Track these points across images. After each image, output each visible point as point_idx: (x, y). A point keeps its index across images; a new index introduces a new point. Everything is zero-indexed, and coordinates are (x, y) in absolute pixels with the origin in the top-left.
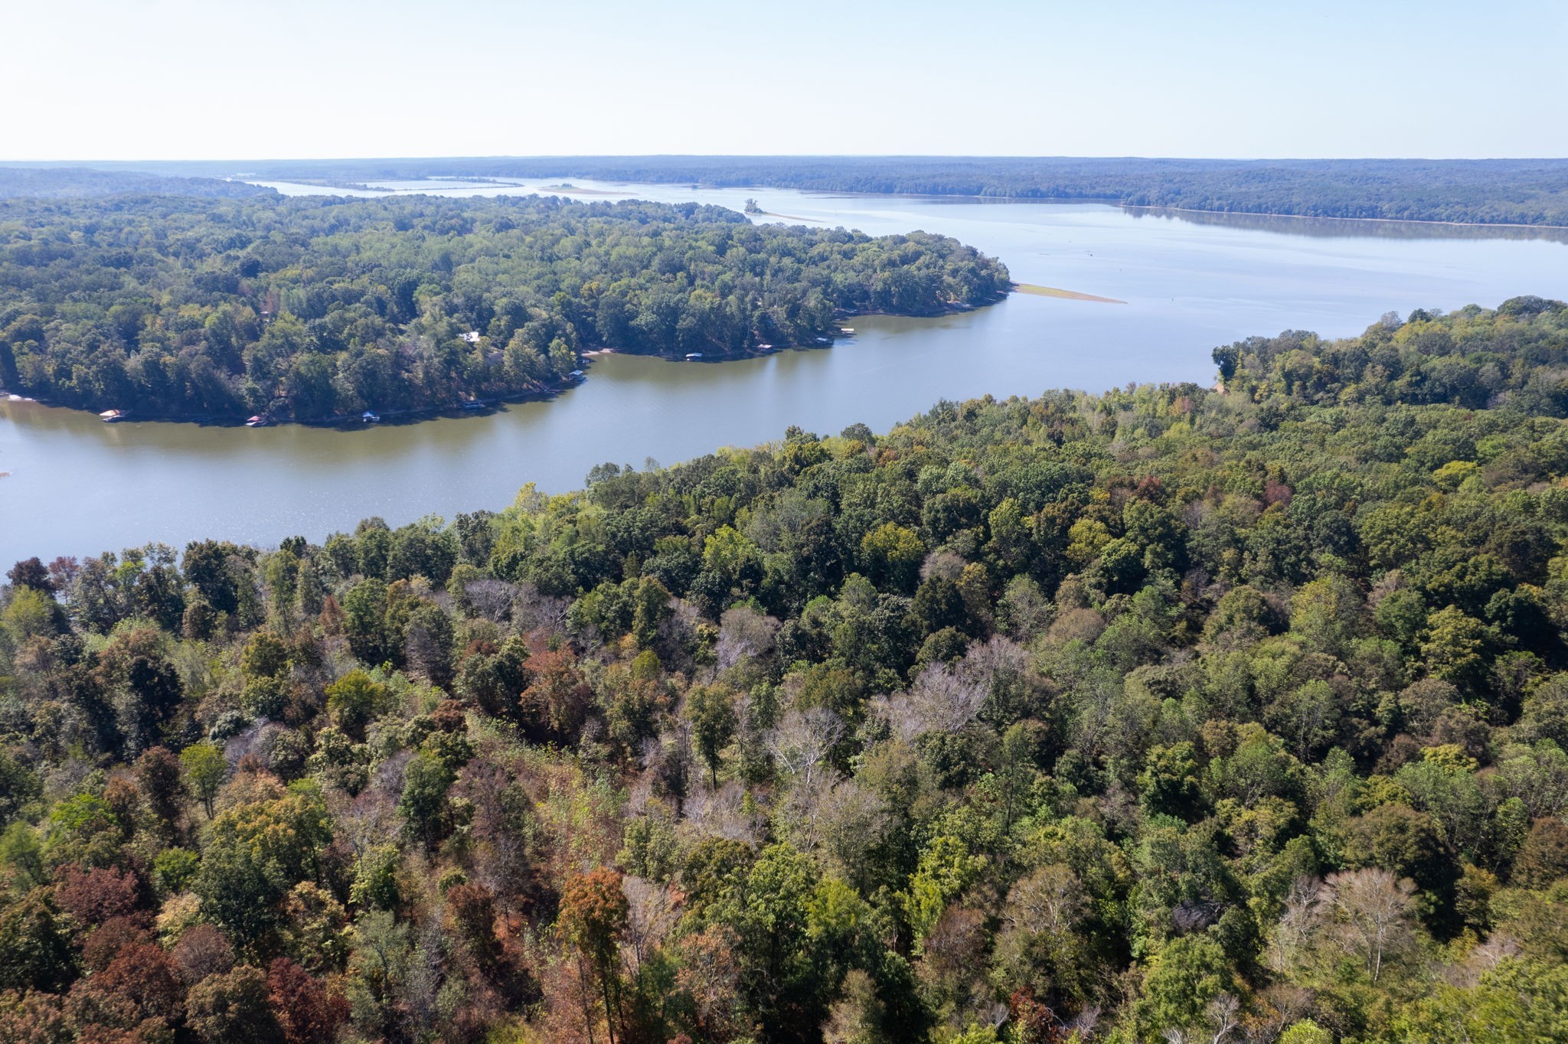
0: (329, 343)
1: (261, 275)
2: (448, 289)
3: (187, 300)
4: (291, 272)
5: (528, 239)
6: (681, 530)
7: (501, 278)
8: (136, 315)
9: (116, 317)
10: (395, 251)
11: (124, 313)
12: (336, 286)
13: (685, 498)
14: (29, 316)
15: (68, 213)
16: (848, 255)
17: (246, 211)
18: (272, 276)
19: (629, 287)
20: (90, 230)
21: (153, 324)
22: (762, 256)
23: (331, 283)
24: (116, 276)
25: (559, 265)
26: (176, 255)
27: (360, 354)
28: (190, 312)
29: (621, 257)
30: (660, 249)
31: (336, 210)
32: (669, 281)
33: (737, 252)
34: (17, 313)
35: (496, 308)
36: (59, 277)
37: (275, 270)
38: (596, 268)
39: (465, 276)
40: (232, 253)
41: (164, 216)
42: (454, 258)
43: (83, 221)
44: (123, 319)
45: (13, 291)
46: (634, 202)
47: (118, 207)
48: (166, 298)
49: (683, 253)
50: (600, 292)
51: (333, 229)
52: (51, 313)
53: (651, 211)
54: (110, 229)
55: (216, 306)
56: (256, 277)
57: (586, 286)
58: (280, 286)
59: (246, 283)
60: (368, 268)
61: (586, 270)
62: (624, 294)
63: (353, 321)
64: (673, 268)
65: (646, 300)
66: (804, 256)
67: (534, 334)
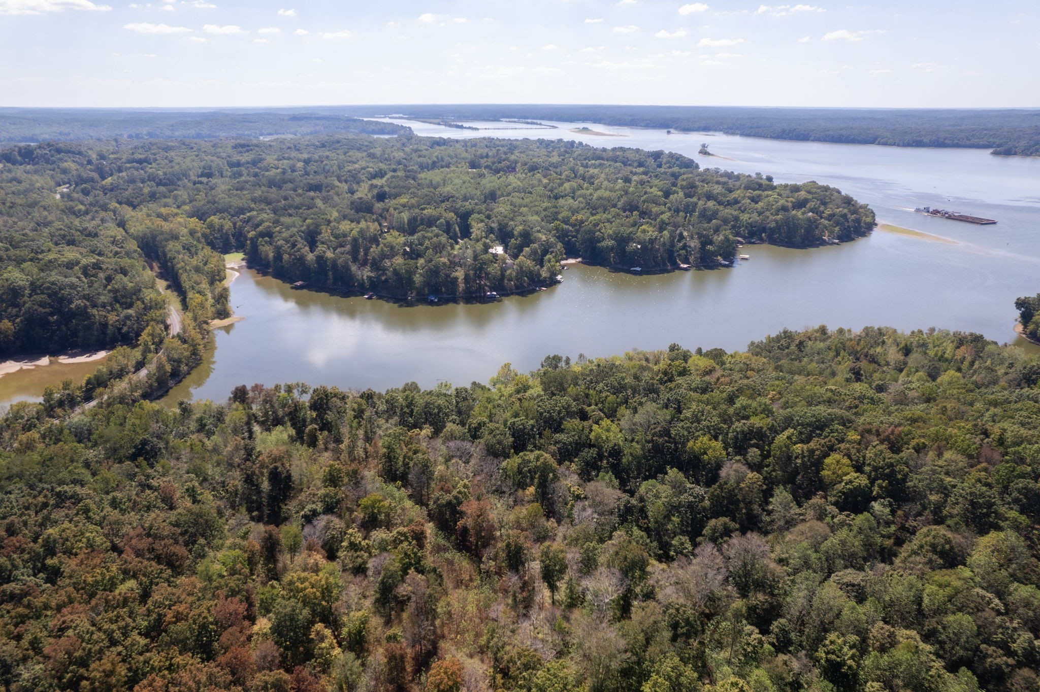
0: (414, 254)
1: (387, 201)
2: (489, 217)
3: (345, 217)
4: (403, 200)
5: (545, 181)
6: (584, 416)
7: (523, 209)
8: (318, 226)
9: (308, 226)
10: (464, 186)
11: (313, 224)
12: (425, 212)
13: (591, 392)
14: (267, 224)
15: (298, 150)
16: (755, 200)
17: (388, 151)
18: (393, 202)
19: (600, 220)
20: (307, 162)
21: (326, 233)
22: (695, 199)
23: (423, 209)
24: (313, 199)
25: (561, 201)
26: (346, 181)
27: (431, 261)
28: (345, 226)
29: (600, 198)
30: (626, 193)
31: (437, 151)
32: (627, 217)
33: (678, 196)
34: (262, 222)
35: (515, 233)
36: (285, 199)
37: (395, 198)
38: (582, 206)
39: (501, 208)
40: (375, 182)
41: (345, 154)
42: (499, 193)
43: (305, 156)
44: (312, 228)
45: (263, 206)
46: (621, 149)
47: (323, 146)
48: (335, 214)
49: (640, 197)
50: (582, 222)
51: (434, 165)
52: (277, 222)
53: (630, 156)
54: (317, 161)
55: (358, 223)
56: (383, 201)
57: (574, 218)
58: (395, 209)
59: (378, 206)
60: (446, 199)
61: (575, 207)
62: (596, 225)
63: (430, 239)
64: (631, 207)
65: (609, 230)
66: (724, 199)
67: (534, 252)
